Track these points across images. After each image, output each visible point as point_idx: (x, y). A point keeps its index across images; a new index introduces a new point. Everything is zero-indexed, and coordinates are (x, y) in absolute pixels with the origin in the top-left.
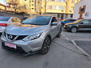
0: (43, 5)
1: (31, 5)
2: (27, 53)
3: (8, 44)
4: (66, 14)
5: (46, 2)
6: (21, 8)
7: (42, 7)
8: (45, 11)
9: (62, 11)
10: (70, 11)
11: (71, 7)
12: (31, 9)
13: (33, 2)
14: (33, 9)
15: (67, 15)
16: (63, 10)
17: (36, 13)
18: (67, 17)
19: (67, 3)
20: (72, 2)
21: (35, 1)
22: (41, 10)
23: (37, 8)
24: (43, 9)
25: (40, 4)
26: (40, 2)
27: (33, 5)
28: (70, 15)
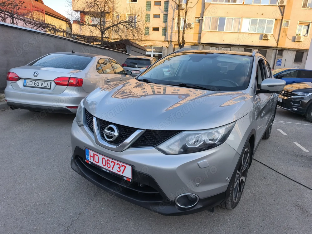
0: (192, 17)
1: (152, 16)
2: (173, 204)
3: (101, 157)
4: (276, 48)
5: (204, 4)
6: (121, 26)
7: (189, 25)
8: (200, 38)
9: (261, 39)
10: (294, 40)
11: (301, 24)
12: (151, 29)
13: (157, 7)
14: (156, 29)
15: (281, 51)
16: (266, 36)
17: (167, 44)
18: (280, 61)
19: (282, 8)
20: (304, 6)
21: (167, 3)
22: (185, 35)
23: (172, 28)
24: (192, 31)
25: (182, 13)
26: (184, 6)
27: (156, 16)
28: (294, 53)
